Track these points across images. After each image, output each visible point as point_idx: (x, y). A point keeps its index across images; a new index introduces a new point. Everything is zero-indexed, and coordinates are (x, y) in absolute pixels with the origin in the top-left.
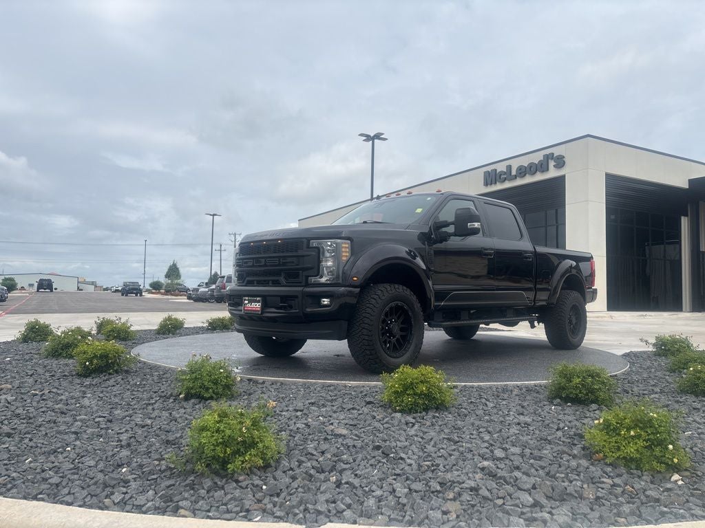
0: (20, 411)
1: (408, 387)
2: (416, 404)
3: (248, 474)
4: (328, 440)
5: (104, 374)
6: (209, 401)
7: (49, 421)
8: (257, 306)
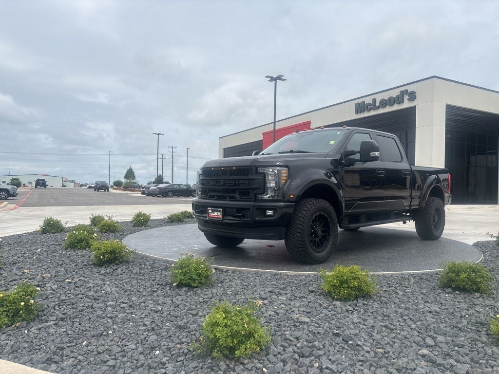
0: (63, 297)
1: (343, 282)
2: (350, 295)
3: (249, 358)
4: (297, 326)
5: (113, 264)
6: (196, 289)
7: (88, 306)
8: (218, 215)
